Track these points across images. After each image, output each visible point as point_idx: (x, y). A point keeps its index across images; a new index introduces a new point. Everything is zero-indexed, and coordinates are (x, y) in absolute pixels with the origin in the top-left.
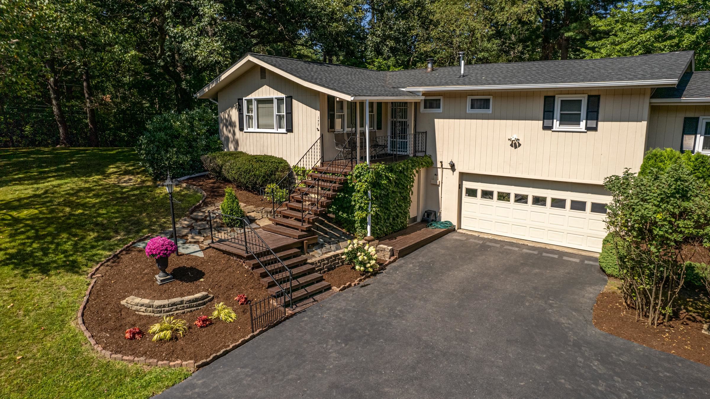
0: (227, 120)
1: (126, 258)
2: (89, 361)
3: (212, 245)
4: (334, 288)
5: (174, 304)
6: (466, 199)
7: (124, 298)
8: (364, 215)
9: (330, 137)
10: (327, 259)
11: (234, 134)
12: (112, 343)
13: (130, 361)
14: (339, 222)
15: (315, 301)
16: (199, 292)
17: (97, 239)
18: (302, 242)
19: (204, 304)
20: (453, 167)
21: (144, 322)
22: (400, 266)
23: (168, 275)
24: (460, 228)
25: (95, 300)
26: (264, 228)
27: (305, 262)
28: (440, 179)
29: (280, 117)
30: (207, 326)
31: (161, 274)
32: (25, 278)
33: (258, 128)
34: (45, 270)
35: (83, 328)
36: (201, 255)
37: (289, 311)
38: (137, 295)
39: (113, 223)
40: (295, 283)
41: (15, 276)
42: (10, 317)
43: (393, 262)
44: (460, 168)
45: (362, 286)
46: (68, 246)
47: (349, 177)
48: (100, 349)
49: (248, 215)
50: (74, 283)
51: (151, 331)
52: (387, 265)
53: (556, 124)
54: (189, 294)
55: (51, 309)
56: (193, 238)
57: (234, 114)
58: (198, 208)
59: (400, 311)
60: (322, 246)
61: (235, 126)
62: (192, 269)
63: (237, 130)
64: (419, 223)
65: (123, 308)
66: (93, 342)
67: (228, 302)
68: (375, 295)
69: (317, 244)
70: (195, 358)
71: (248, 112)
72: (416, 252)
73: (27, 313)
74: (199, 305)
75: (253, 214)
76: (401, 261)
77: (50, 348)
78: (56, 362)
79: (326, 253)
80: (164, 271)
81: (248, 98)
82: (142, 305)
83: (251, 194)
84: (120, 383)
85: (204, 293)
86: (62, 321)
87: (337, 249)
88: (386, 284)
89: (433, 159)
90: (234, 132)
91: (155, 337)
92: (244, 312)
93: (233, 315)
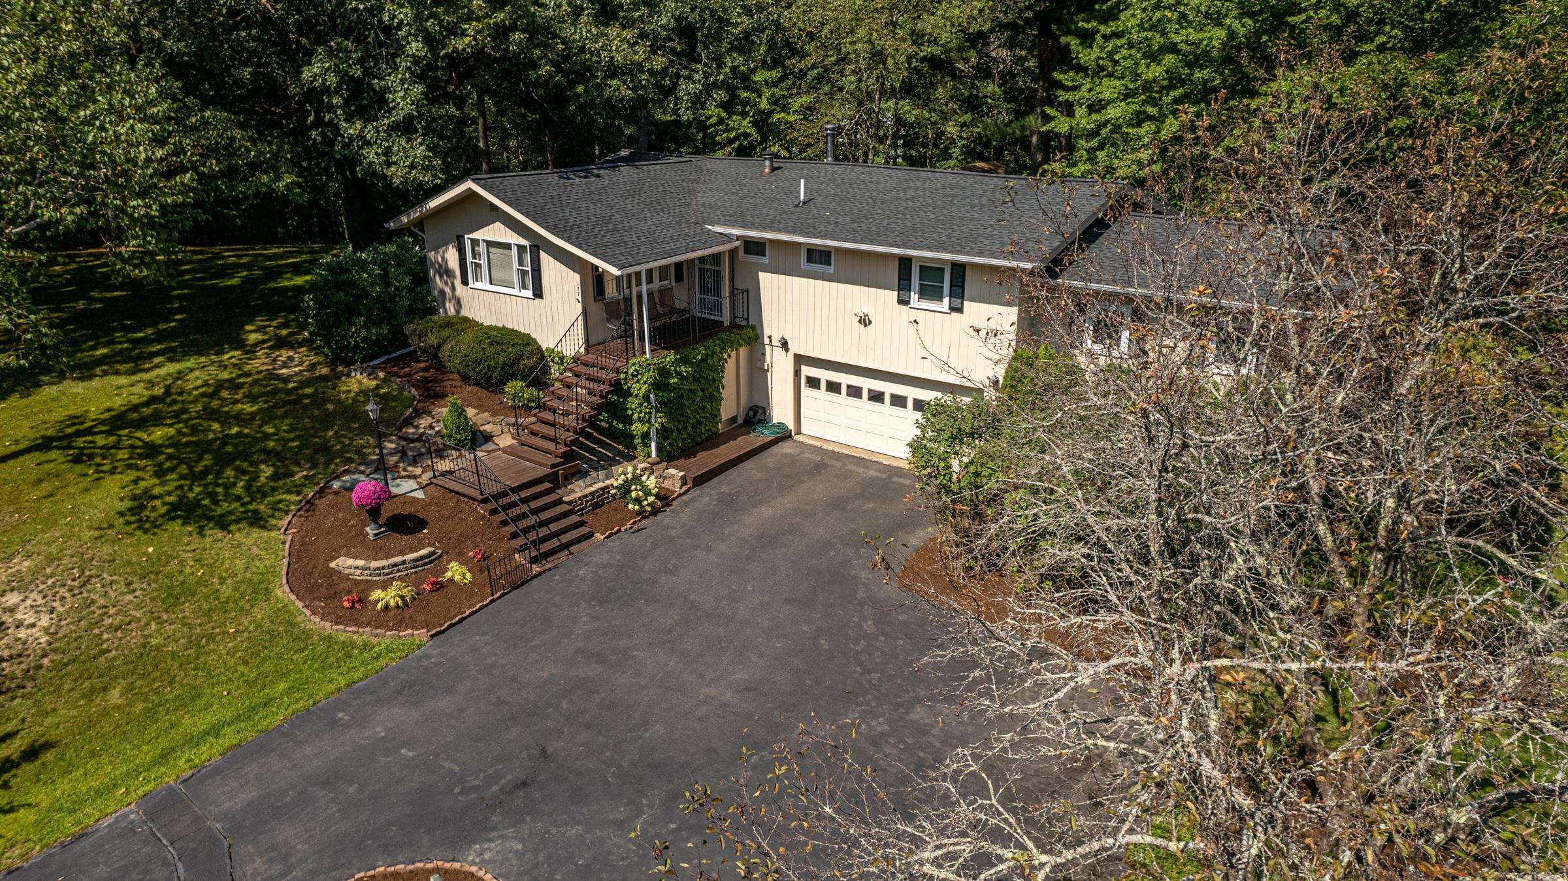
0: (440, 266)
1: (322, 504)
2: (308, 634)
3: (434, 481)
4: (597, 535)
5: (395, 565)
6: (806, 391)
7: (333, 559)
8: (645, 429)
9: (597, 309)
10: (592, 494)
11: (453, 288)
12: (329, 613)
13: (354, 633)
14: (613, 434)
15: (571, 553)
16: (424, 548)
17: (275, 477)
18: (557, 473)
19: (431, 562)
20: (785, 345)
21: (361, 587)
22: (693, 500)
23: (381, 526)
24: (799, 433)
25: (297, 563)
26: (505, 450)
27: (560, 502)
28: (768, 361)
29: (524, 273)
30: (437, 590)
31: (373, 526)
32: (204, 536)
33: (491, 283)
34: (223, 524)
35: (293, 597)
36: (420, 495)
37: (536, 569)
38: (348, 555)
39: (290, 449)
40: (543, 532)
41: (190, 534)
42: (206, 586)
43: (684, 493)
44: (794, 348)
45: (636, 531)
46: (239, 489)
47: (622, 376)
48: (317, 620)
49: (482, 428)
50: (266, 542)
51: (371, 598)
52: (674, 499)
53: (914, 297)
54: (412, 551)
55: (248, 575)
56: (405, 470)
57: (452, 256)
58: (408, 422)
59: (674, 565)
60: (585, 474)
61: (454, 277)
62: (411, 517)
63: (458, 282)
64: (739, 427)
65: (334, 572)
66: (308, 613)
67: (461, 558)
68: (648, 544)
69: (580, 472)
70: (428, 626)
71: (474, 258)
72: (721, 477)
73: (223, 580)
74: (426, 564)
75: (488, 428)
76: (696, 492)
77: (263, 619)
78: (273, 635)
79: (590, 485)
80: (376, 523)
81: (471, 236)
82: (357, 568)
83: (485, 392)
84: (349, 655)
85: (430, 549)
86: (266, 589)
87: (607, 478)
88: (666, 528)
89: (759, 331)
90: (453, 284)
91: (379, 606)
92: (481, 571)
93: (468, 576)
